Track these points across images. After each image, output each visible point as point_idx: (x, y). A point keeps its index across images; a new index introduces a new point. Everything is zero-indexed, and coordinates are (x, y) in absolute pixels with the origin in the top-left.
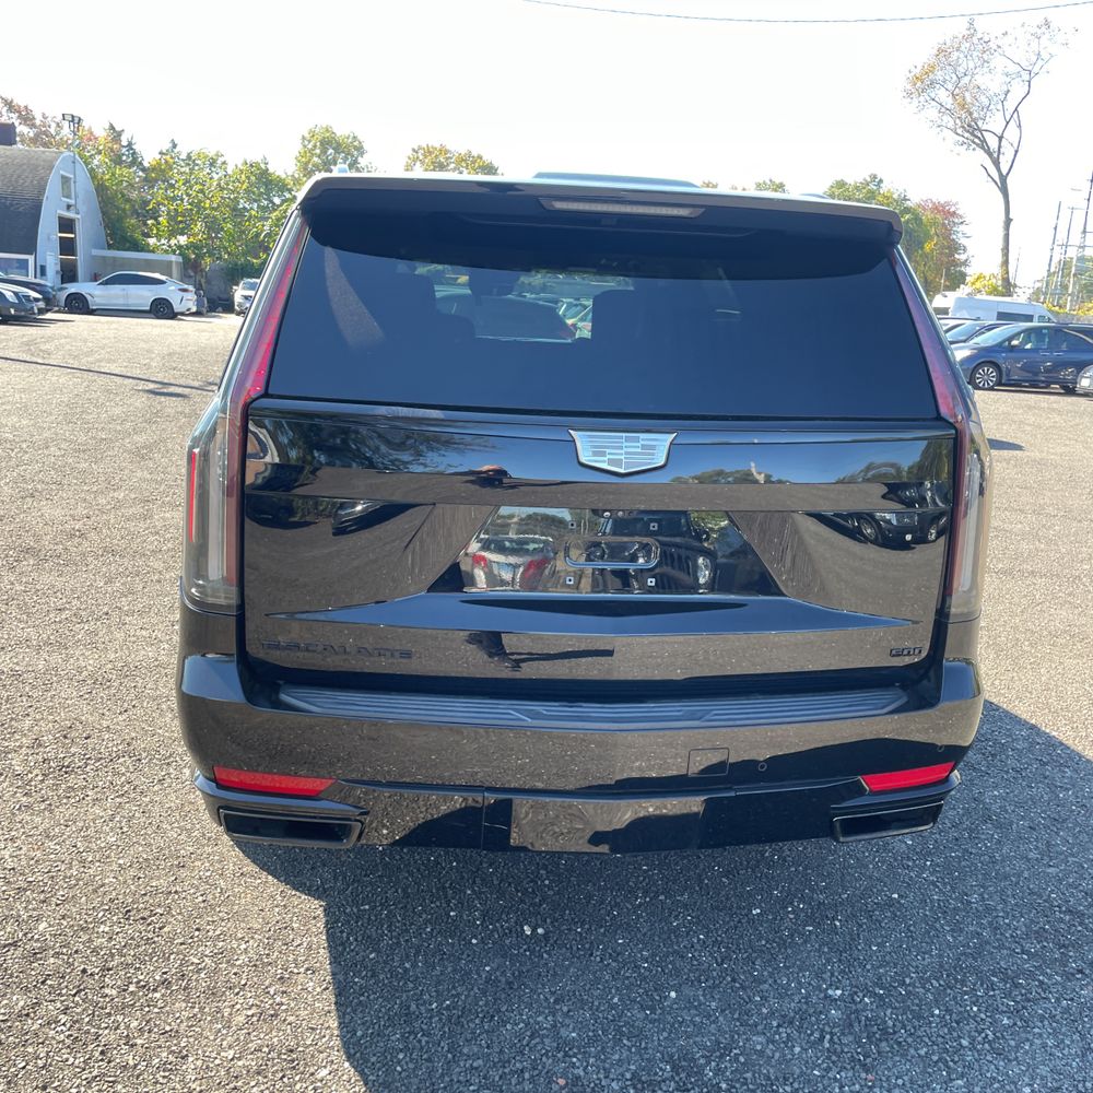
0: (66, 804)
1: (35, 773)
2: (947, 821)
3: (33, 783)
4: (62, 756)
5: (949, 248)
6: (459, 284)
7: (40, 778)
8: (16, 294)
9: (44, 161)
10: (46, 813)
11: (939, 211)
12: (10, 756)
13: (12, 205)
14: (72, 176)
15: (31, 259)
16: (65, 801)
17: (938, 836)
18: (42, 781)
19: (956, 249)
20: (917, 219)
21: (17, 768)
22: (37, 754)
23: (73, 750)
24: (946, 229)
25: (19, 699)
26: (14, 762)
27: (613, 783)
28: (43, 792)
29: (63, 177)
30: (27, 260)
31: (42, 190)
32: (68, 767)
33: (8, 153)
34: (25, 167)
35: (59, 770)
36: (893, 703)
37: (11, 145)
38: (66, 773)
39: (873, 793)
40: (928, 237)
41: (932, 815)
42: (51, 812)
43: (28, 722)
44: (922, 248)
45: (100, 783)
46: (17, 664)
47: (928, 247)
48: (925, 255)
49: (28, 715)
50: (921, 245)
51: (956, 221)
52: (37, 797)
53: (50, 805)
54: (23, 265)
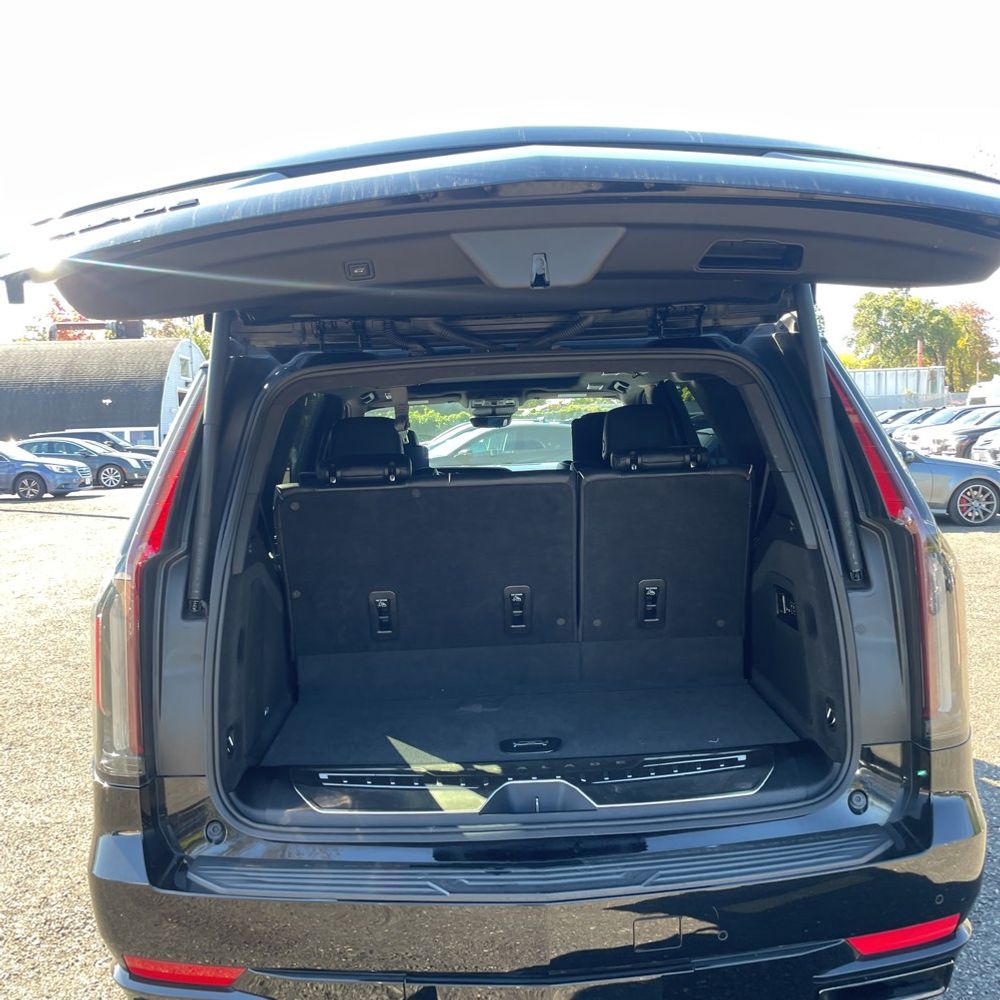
0: (54, 971)
1: (34, 935)
2: (989, 959)
3: (29, 948)
4: (65, 915)
5: (981, 342)
6: (522, 417)
7: (37, 942)
8: (139, 461)
9: (165, 347)
10: (33, 983)
11: (968, 311)
12: (15, 918)
13: (139, 386)
14: (189, 358)
15: (155, 429)
16: (54, 967)
17: (978, 979)
18: (38, 945)
19: (989, 343)
20: (947, 320)
21: (18, 931)
22: (42, 914)
23: (76, 909)
24: (976, 325)
25: (41, 854)
26: (16, 925)
27: (548, 963)
28: (36, 958)
29: (181, 359)
30: (152, 432)
31: (164, 372)
32: (67, 928)
33: (136, 345)
34: (150, 354)
35: (58, 932)
36: (875, 848)
37: (139, 338)
38: (63, 935)
39: (864, 959)
40: (959, 334)
41: (944, 978)
42: (38, 980)
43: (43, 878)
44: (955, 346)
45: (93, 946)
46: (49, 816)
47: (960, 344)
48: (958, 351)
49: (44, 871)
50: (953, 343)
51: (985, 317)
52: (29, 963)
53: (39, 973)
54: (150, 435)
